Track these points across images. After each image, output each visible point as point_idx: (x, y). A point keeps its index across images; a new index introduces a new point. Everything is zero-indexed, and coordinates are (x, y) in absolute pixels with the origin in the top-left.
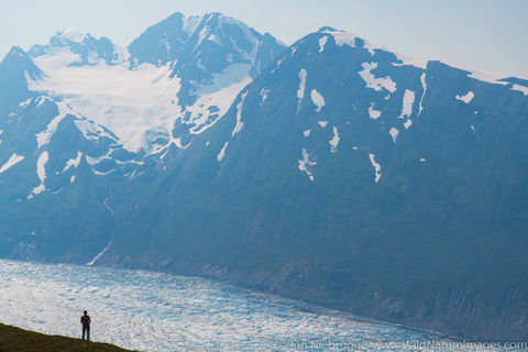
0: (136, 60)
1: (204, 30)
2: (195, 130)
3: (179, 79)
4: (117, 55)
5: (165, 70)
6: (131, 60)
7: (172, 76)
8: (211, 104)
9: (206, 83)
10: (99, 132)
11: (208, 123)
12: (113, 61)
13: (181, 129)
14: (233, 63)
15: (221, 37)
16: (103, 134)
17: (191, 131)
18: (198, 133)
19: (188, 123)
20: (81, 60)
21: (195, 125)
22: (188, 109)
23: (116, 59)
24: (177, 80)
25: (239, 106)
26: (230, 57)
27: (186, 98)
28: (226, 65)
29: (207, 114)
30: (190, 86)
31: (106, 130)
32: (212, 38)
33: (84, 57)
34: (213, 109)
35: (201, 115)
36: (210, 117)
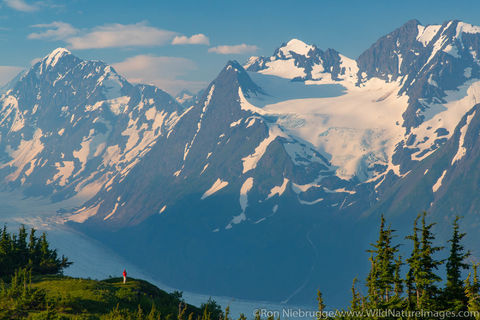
0: (364, 75)
1: (440, 40)
2: (417, 156)
3: (407, 97)
4: (344, 69)
5: (395, 86)
6: (359, 75)
7: (400, 93)
8: (440, 125)
9: (436, 102)
10: (310, 157)
11: (433, 147)
12: (340, 76)
13: (403, 155)
14: (470, 78)
15: (459, 48)
16: (315, 159)
17: (414, 157)
18: (420, 159)
19: (410, 147)
20: (304, 75)
21: (418, 150)
22: (413, 131)
23: (343, 73)
24: (405, 98)
25: (464, 130)
26: (468, 72)
27: (412, 119)
28: (463, 80)
29: (434, 137)
30: (418, 105)
31: (318, 155)
32: (449, 48)
33: (308, 70)
34: (442, 131)
35: (426, 139)
36: (436, 141)
